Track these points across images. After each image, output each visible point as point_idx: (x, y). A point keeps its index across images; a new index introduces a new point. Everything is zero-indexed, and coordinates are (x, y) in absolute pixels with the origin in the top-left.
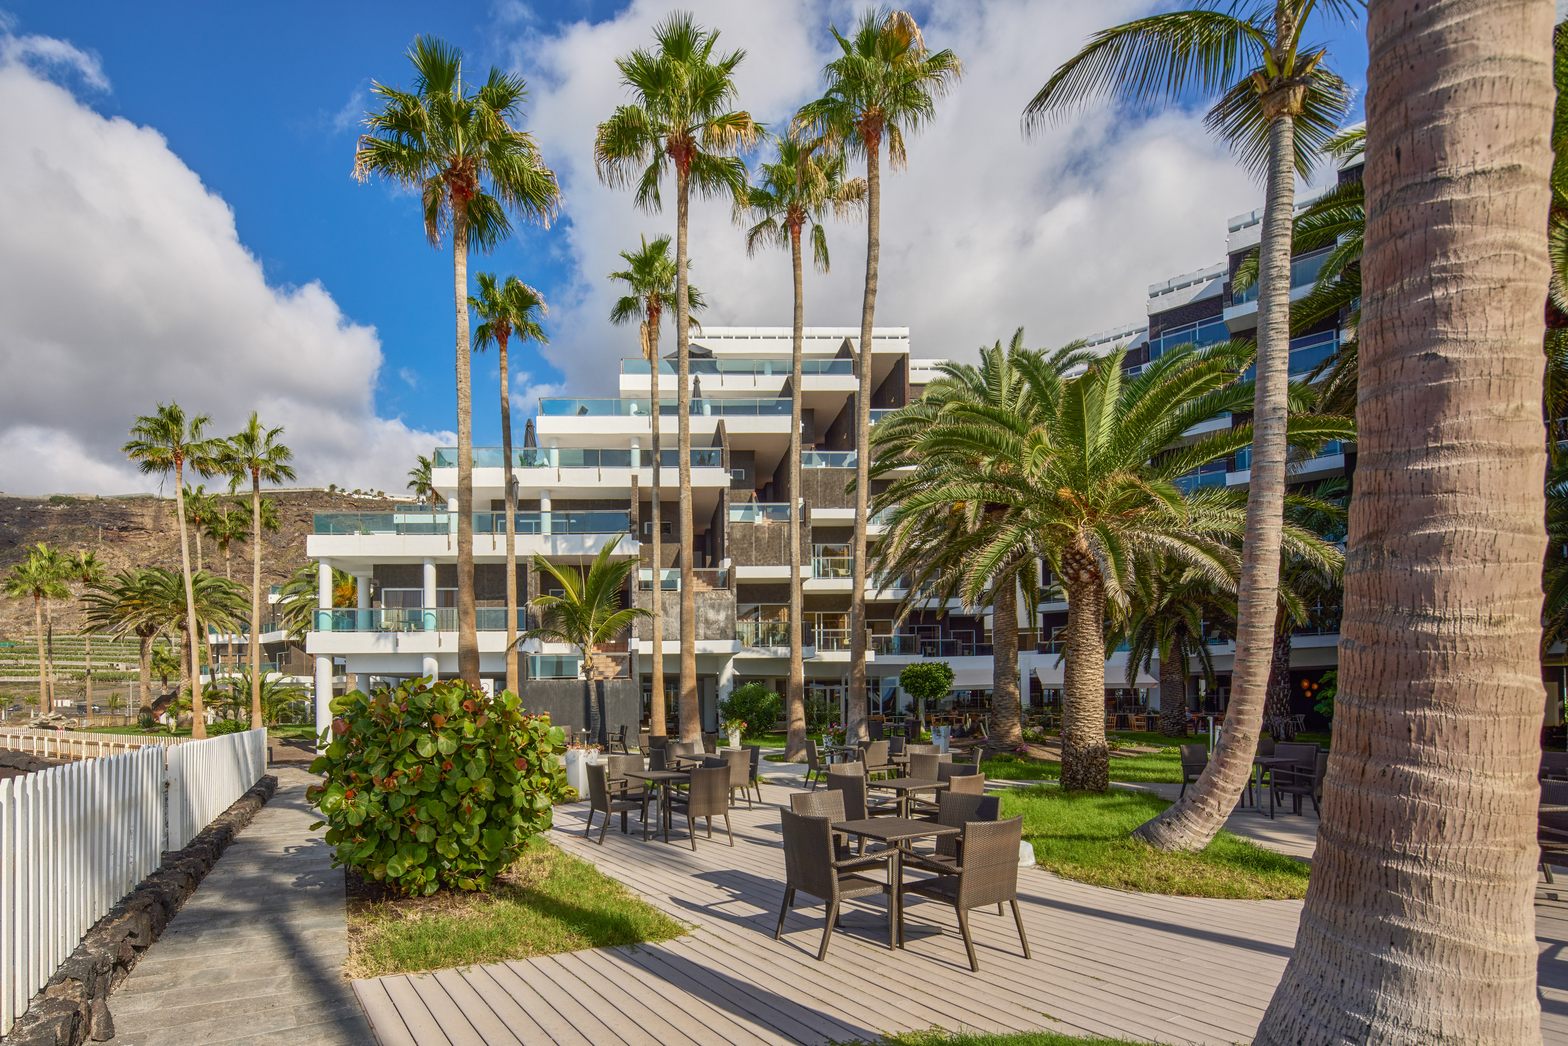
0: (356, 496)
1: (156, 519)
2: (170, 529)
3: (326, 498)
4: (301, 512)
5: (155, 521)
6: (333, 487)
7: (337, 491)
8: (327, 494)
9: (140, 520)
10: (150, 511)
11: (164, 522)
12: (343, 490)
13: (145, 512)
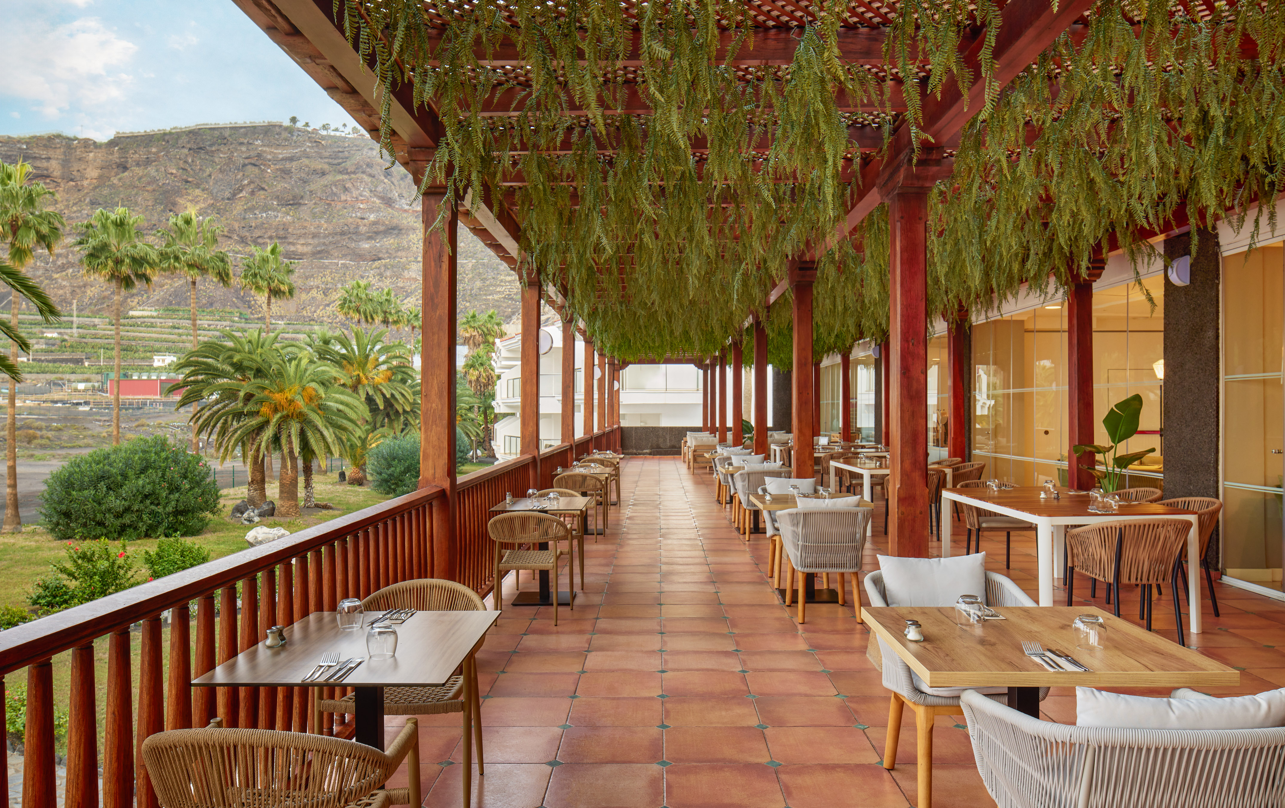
0: (324, 133)
1: (65, 163)
2: (83, 178)
3: (285, 135)
4: (252, 153)
5: (63, 166)
6: (294, 120)
7: (299, 125)
8: (286, 129)
9: (45, 164)
10: (58, 154)
11: (75, 166)
12: (307, 125)
13: (51, 153)
